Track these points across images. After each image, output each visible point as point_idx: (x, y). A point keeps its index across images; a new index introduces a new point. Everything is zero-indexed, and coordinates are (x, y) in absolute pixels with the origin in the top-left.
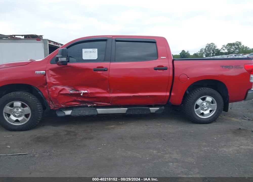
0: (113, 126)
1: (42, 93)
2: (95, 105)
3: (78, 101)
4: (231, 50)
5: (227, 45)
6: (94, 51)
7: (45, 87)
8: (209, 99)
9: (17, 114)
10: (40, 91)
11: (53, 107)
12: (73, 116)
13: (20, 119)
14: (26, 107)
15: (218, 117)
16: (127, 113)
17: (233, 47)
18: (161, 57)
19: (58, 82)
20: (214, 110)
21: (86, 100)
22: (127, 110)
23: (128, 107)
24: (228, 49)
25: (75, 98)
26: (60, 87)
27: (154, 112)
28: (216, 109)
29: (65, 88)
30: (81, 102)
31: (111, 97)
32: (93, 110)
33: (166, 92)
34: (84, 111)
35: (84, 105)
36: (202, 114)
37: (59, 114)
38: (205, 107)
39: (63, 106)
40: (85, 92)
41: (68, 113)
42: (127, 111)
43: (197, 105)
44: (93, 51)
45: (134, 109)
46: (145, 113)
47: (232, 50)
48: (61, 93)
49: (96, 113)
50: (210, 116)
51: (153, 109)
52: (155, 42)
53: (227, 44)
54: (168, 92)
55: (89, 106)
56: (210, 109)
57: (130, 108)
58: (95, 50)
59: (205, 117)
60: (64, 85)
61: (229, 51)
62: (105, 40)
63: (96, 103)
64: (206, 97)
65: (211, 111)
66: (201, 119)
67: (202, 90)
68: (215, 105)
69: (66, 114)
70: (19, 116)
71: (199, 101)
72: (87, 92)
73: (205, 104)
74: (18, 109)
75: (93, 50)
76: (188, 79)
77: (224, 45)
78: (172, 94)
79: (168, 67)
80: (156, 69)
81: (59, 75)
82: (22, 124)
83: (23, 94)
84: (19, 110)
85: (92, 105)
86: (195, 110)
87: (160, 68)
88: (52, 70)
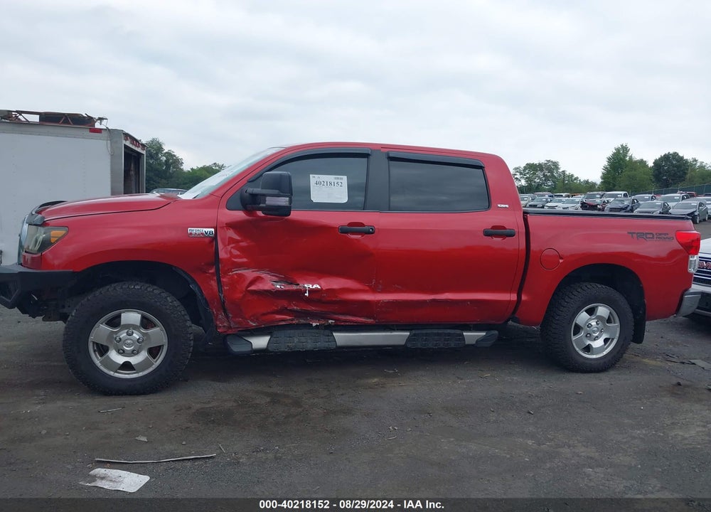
0: (376, 380)
1: (200, 287)
2: (330, 321)
3: (291, 312)
4: (535, 182)
5: (525, 168)
6: (339, 181)
7: (210, 271)
8: (603, 311)
9: (129, 345)
10: (194, 282)
11: (224, 326)
12: (271, 352)
13: (134, 360)
14: (154, 325)
15: (622, 356)
16: (409, 345)
17: (540, 174)
18: (499, 205)
19: (245, 260)
20: (613, 339)
21: (313, 308)
22: (409, 336)
23: (411, 330)
24: (527, 178)
25: (285, 303)
26: (250, 274)
27: (474, 343)
28: (618, 335)
29: (263, 276)
30: (297, 314)
31: (379, 301)
32: (324, 335)
33: (511, 292)
34: (303, 339)
35: (302, 321)
36: (588, 349)
37: (237, 348)
38: (594, 332)
39: (251, 323)
40: (315, 286)
41: (260, 342)
42: (409, 339)
43: (576, 325)
44: (336, 181)
45: (427, 334)
46: (453, 345)
47: (537, 180)
48: (253, 288)
49: (332, 345)
50: (605, 353)
51: (471, 336)
52: (481, 167)
53: (525, 165)
54: (513, 293)
55: (314, 324)
56: (605, 336)
57: (417, 332)
58: (341, 179)
59: (594, 357)
60: (259, 266)
61: (530, 185)
62: (366, 156)
63: (336, 316)
64: (597, 307)
65: (606, 341)
66: (587, 361)
67: (588, 288)
68: (616, 325)
69: (253, 347)
70: (133, 353)
71: (583, 317)
72: (319, 287)
73: (594, 323)
74: (133, 333)
75: (336, 178)
76: (561, 261)
77: (517, 168)
78: (524, 298)
79: (516, 230)
80: (487, 234)
81: (248, 241)
82: (141, 374)
83: (148, 289)
84: (134, 335)
85: (323, 322)
86: (574, 338)
87: (497, 231)
88: (233, 225)
